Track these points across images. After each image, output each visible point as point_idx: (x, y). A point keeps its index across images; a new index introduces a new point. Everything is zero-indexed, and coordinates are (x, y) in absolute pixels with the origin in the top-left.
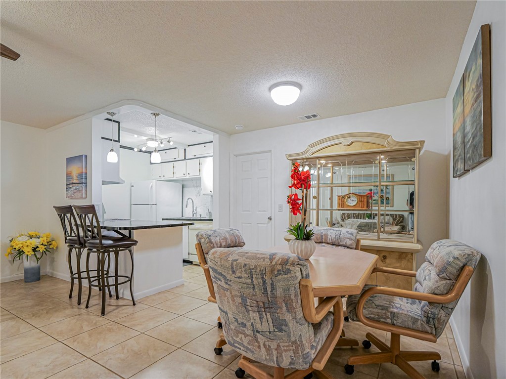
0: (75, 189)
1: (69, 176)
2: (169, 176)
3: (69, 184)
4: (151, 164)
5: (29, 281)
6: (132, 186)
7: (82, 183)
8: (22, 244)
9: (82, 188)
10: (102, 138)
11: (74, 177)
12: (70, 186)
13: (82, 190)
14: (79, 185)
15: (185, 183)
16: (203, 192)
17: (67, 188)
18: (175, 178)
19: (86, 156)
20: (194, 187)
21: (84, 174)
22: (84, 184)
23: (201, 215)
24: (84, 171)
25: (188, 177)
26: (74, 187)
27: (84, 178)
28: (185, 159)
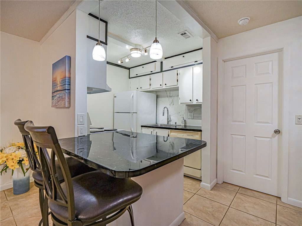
0: (59, 97)
1: (54, 82)
2: (147, 87)
3: (54, 92)
4: (130, 78)
5: (18, 193)
6: (115, 97)
7: (65, 89)
8: (6, 157)
9: (65, 95)
10: (88, 37)
11: (58, 83)
12: (55, 94)
13: (65, 98)
14: (62, 92)
15: (158, 94)
16: (180, 102)
17: (52, 97)
18: (151, 89)
19: (70, 58)
20: (168, 97)
21: (67, 78)
22: (67, 91)
23: (176, 123)
24: (67, 75)
25: (164, 87)
26: (58, 95)
27: (67, 83)
28: (162, 71)
